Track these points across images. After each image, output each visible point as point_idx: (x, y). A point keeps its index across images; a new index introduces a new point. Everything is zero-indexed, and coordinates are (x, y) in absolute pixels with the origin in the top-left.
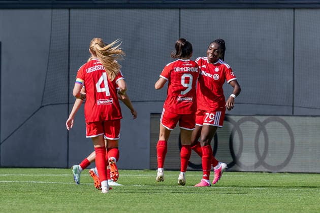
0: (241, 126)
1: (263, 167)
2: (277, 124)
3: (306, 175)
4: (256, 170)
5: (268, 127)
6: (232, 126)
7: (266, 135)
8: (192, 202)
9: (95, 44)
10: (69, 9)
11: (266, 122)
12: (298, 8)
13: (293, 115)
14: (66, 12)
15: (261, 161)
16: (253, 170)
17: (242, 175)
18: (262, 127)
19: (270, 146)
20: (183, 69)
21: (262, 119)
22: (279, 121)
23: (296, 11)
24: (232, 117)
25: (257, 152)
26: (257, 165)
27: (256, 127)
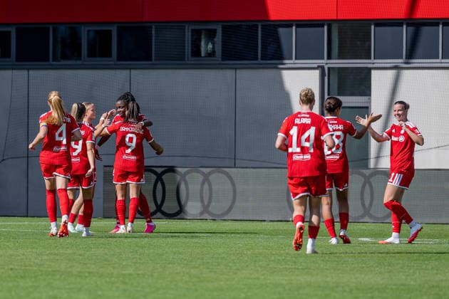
0: (187, 177)
1: (207, 215)
2: (220, 175)
3: (247, 222)
4: (201, 218)
5: (212, 178)
6: (178, 177)
7: (210, 185)
8: (143, 247)
9: (54, 97)
10: (28, 70)
11: (210, 173)
12: (239, 69)
13: (235, 167)
14: (25, 72)
15: (205, 209)
16: (199, 218)
17: (188, 223)
18: (206, 178)
19: (214, 195)
20: (127, 129)
21: (206, 170)
22: (222, 173)
23: (238, 71)
24: (179, 169)
25: (202, 201)
26: (202, 213)
27: (201, 178)
